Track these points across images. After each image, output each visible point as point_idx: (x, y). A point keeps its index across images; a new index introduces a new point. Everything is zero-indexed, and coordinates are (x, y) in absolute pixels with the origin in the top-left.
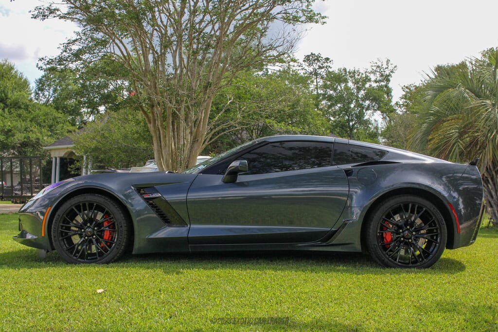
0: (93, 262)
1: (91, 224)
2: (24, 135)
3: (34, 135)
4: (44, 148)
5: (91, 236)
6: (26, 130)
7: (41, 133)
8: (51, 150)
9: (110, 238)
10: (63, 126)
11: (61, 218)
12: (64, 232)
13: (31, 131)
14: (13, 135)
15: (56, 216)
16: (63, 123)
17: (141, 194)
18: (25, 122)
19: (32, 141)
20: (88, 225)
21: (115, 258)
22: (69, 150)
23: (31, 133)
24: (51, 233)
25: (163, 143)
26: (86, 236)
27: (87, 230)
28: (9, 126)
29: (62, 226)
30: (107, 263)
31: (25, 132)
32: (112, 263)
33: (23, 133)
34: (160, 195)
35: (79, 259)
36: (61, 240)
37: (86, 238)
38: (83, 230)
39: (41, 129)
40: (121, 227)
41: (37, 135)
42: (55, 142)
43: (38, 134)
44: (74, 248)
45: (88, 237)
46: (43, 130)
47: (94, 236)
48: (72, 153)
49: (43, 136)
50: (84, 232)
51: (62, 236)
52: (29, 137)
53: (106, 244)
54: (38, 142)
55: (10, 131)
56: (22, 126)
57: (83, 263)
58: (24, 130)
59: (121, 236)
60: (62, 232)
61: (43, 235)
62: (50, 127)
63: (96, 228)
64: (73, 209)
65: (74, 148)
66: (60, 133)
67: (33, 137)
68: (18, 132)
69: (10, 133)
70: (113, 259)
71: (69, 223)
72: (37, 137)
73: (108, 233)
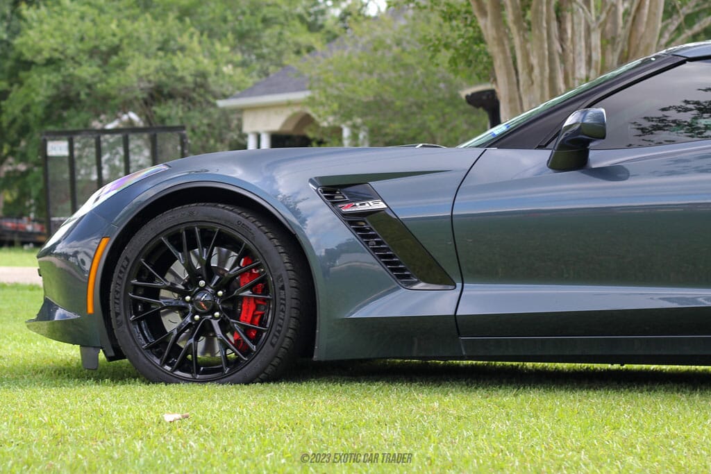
0: (212, 381)
1: (208, 282)
2: (154, 63)
3: (190, 61)
4: (221, 103)
5: (208, 313)
6: (164, 47)
7: (212, 55)
8: (241, 110)
9: (257, 319)
10: (281, 34)
11: (133, 266)
12: (140, 301)
13: (182, 49)
14: (122, 66)
15: (121, 261)
16: (282, 24)
17: (334, 203)
18: (160, 23)
19: (181, 79)
20: (202, 283)
21: (269, 370)
22: (297, 109)
23: (180, 54)
24: (108, 305)
25: (523, 77)
26: (196, 313)
27: (198, 297)
28: (114, 35)
29: (136, 287)
30: (248, 381)
31: (161, 53)
32: (262, 382)
33: (156, 56)
34: (381, 205)
35: (178, 373)
36: (133, 322)
37: (197, 317)
38: (188, 298)
39: (213, 44)
40: (283, 288)
41: (198, 62)
42: (256, 84)
43: (201, 58)
44: (165, 343)
45: (201, 314)
46: (218, 46)
47: (217, 314)
48: (306, 120)
49: (217, 64)
50: (191, 302)
51: (136, 313)
52: (174, 68)
53: (245, 333)
54: (202, 86)
55: (115, 50)
56: (149, 34)
57: (187, 381)
58: (159, 49)
59: (282, 311)
60: (136, 302)
61: (90, 310)
62: (242, 36)
63: (220, 293)
64: (162, 243)
65: (311, 102)
66: (274, 56)
67: (185, 66)
68: (137, 54)
69: (115, 59)
70: (263, 371)
71: (151, 278)
72: (201, 67)
73: (253, 307)
